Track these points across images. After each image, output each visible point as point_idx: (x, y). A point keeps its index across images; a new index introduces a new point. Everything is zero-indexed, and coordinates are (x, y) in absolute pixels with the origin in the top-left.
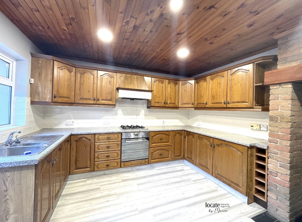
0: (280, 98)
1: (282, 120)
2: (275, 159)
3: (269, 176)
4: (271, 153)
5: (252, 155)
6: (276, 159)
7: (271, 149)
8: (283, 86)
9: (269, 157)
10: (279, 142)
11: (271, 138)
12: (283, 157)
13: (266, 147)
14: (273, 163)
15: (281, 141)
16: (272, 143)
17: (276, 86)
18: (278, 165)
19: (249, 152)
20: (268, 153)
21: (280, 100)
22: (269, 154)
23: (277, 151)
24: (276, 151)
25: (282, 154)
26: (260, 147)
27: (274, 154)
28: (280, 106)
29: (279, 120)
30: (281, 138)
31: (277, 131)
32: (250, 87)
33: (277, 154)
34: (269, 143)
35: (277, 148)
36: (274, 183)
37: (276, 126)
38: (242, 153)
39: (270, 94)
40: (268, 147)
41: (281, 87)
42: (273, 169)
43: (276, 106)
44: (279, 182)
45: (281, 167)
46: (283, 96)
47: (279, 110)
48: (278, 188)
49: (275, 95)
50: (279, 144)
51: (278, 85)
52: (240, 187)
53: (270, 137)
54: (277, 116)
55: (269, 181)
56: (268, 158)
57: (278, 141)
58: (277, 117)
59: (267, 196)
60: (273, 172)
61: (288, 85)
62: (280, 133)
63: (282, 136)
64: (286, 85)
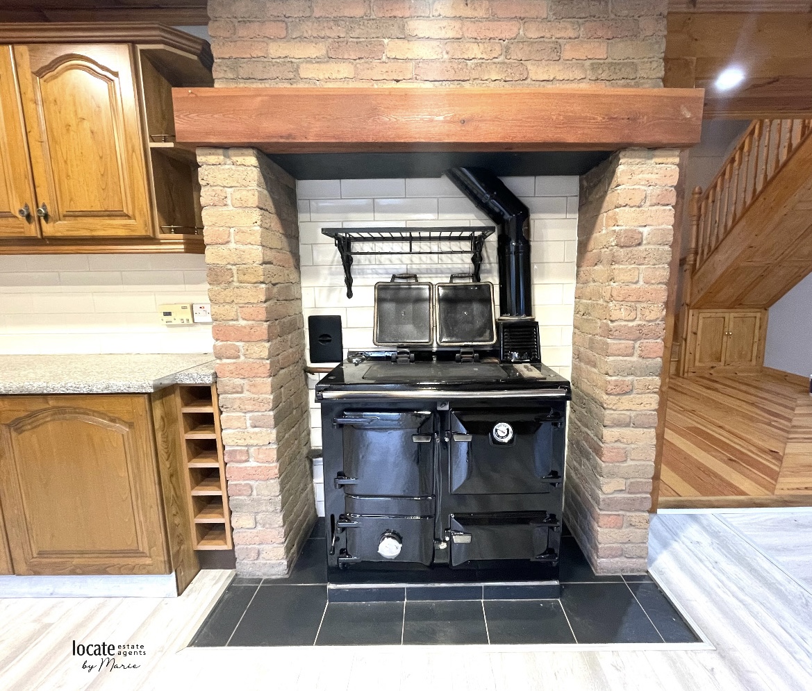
0: (229, 202)
1: (242, 278)
2: (238, 409)
3: (230, 468)
4: (225, 393)
5: (169, 419)
6: (241, 406)
7: (224, 381)
8: (234, 159)
9: (222, 407)
10: (242, 351)
11: (219, 343)
12: (256, 396)
13: (211, 378)
14: (236, 424)
15: (246, 347)
16: (225, 361)
17: (213, 154)
18: (249, 423)
19: (158, 412)
20: (218, 395)
21: (231, 208)
22: (221, 397)
23: (242, 382)
24: (238, 381)
25: (254, 386)
26: (192, 382)
27: (234, 393)
28: (232, 230)
29: (235, 279)
30: (247, 338)
31: (232, 315)
32: (133, 151)
33: (242, 392)
34: (218, 361)
35: (239, 372)
36: (243, 483)
37: (228, 300)
38: (131, 425)
39: (201, 182)
40: (215, 375)
41: (229, 162)
42: (237, 441)
43: (221, 229)
44: (254, 473)
45: (255, 427)
46: (237, 195)
47: (232, 245)
48: (255, 493)
49: (214, 188)
50: (242, 358)
51: (220, 151)
52: (142, 554)
53: (217, 340)
54: (229, 264)
55: (232, 483)
56: (221, 412)
57: (241, 348)
58: (229, 267)
59: (232, 529)
60: (237, 450)
61: (246, 158)
62: (242, 323)
63: (248, 329)
64: (243, 155)
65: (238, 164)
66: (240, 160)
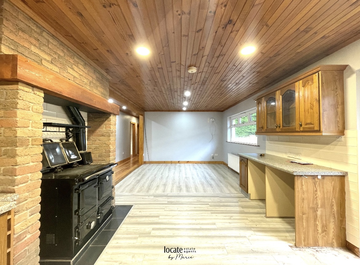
0: (31, 109)
1: (34, 143)
2: (25, 209)
6: (27, 207)
8: (36, 92)
12: (33, 199)
15: (32, 176)
18: (28, 215)
21: (31, 112)
24: (26, 194)
25: (34, 193)
28: (31, 121)
29: (30, 143)
31: (28, 161)
33: (27, 199)
35: (27, 189)
36: (23, 251)
37: (26, 154)
39: (19, 97)
41: (33, 92)
42: (22, 228)
43: (26, 120)
44: (29, 240)
45: (31, 215)
46: (35, 107)
47: (30, 128)
48: (27, 253)
49: (25, 102)
50: (29, 181)
54: (28, 136)
55: (17, 255)
57: (30, 177)
58: (28, 138)
61: (40, 93)
62: (31, 164)
63: (35, 167)
64: (39, 91)
65: (37, 94)
66: (38, 93)
